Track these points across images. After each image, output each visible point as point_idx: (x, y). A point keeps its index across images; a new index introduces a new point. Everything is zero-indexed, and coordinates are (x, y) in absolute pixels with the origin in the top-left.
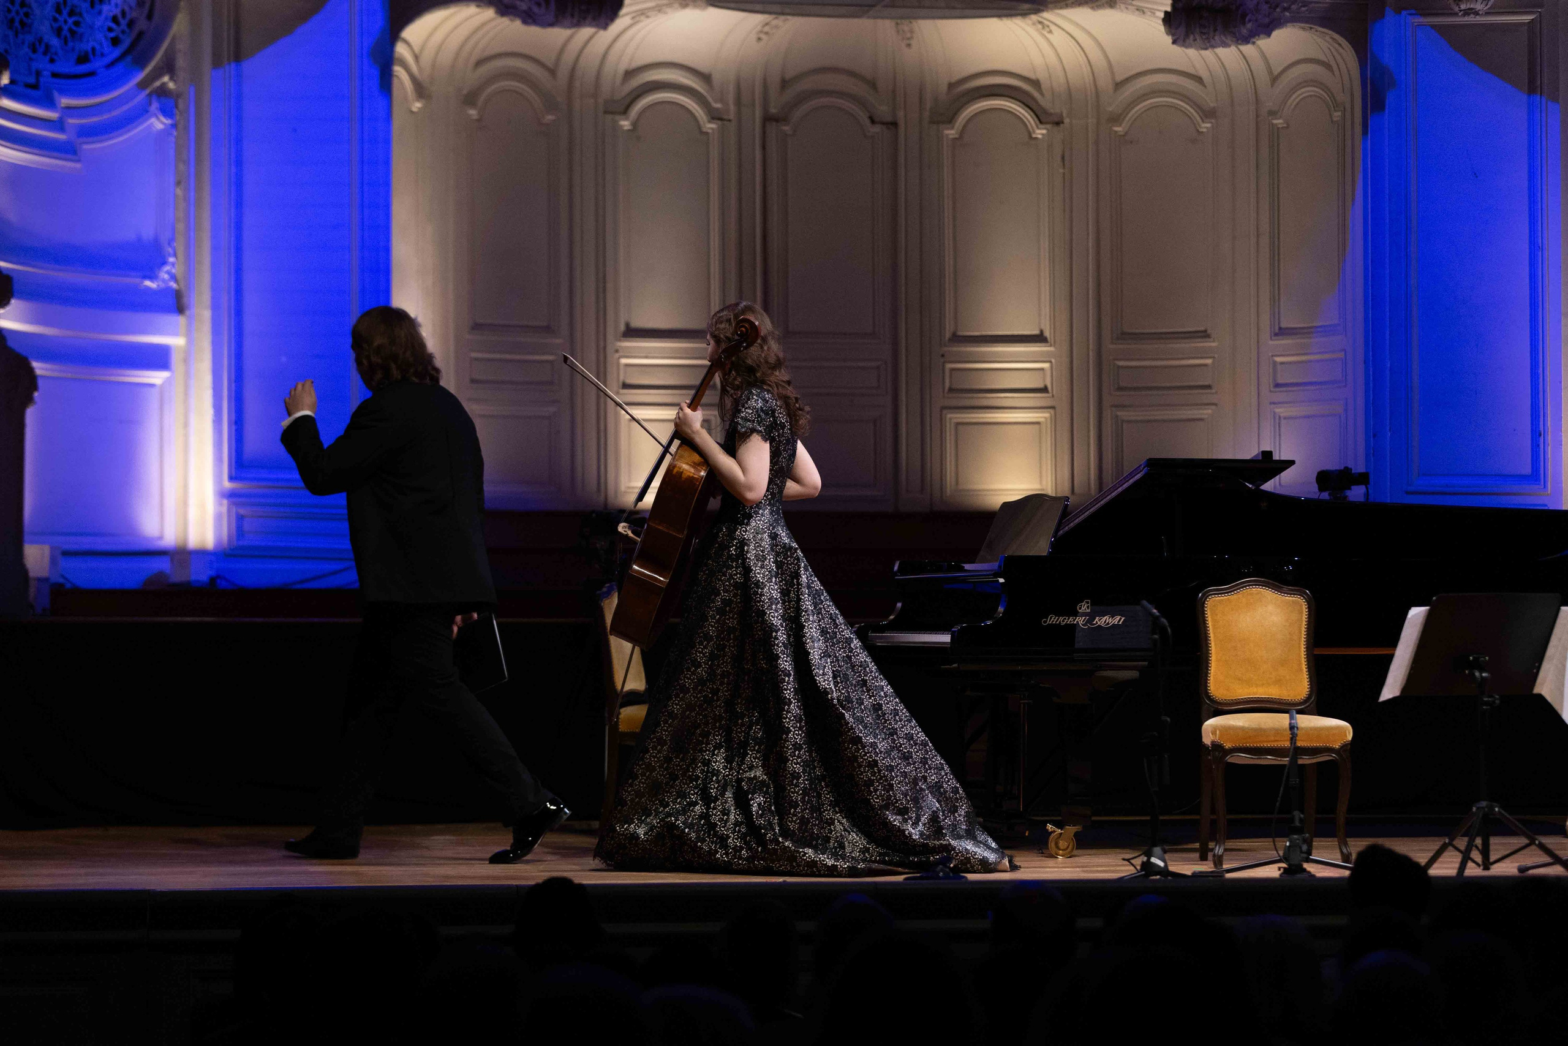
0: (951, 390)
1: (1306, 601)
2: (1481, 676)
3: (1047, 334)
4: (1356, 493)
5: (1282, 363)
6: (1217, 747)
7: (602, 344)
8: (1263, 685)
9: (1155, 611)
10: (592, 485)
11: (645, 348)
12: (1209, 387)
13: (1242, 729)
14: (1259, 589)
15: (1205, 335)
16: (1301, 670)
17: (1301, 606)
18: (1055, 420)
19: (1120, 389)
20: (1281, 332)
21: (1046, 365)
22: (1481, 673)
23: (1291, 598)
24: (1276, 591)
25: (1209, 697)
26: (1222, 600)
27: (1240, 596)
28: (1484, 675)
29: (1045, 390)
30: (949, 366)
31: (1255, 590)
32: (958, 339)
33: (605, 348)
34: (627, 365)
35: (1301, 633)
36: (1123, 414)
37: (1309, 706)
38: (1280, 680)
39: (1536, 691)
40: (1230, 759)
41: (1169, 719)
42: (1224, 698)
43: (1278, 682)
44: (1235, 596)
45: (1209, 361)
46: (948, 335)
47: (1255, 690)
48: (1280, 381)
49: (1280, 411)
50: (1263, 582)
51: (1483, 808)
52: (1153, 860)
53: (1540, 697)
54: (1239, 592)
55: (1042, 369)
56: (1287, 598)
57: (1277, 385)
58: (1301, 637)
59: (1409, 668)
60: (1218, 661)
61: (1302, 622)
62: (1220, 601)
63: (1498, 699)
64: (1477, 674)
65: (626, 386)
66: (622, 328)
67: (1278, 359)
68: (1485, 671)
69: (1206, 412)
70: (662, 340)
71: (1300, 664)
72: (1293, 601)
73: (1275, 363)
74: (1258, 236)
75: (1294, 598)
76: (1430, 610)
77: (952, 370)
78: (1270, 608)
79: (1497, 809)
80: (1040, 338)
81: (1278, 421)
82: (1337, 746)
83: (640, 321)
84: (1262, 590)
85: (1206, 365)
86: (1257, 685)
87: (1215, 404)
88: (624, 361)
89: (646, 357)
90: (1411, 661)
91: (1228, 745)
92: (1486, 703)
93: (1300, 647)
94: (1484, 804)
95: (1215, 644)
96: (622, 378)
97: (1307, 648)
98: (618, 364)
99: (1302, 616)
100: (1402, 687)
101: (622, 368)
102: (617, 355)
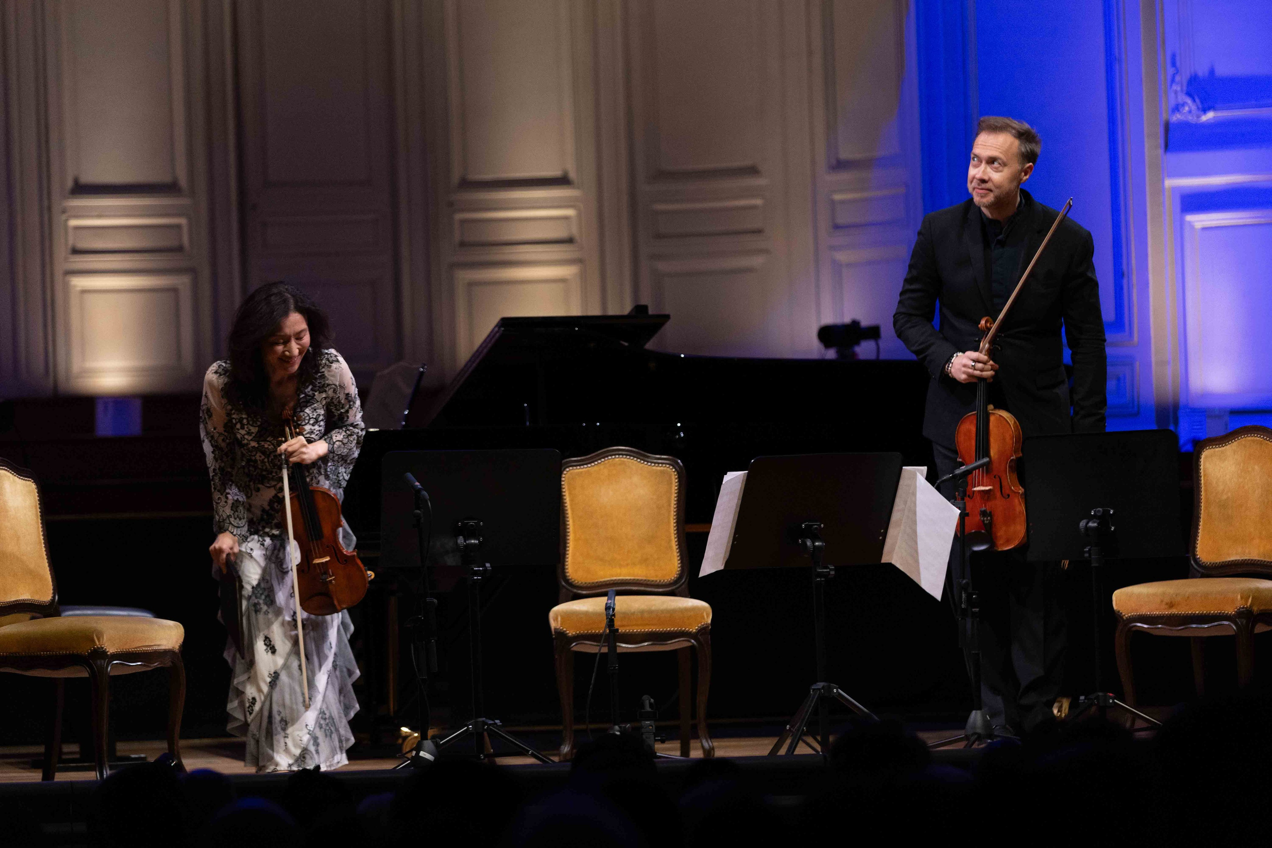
0: (463, 244)
1: (678, 473)
2: (814, 547)
3: (572, 175)
4: (865, 350)
5: (842, 202)
6: (561, 634)
7: (46, 203)
8: (627, 565)
9: (417, 484)
10: (38, 366)
11: (98, 207)
12: (759, 231)
13: (586, 614)
14: (622, 459)
15: (753, 171)
16: (671, 547)
17: (670, 477)
18: (583, 276)
19: (659, 236)
20: (839, 165)
21: (570, 212)
22: (813, 543)
23: (659, 468)
24: (642, 460)
25: (567, 581)
26: (581, 472)
27: (602, 467)
28: (817, 544)
29: (570, 241)
30: (459, 216)
31: (617, 459)
32: (468, 185)
33: (49, 208)
34: (77, 228)
35: (670, 505)
36: (662, 266)
37: (678, 588)
38: (646, 560)
39: (885, 559)
40: (575, 647)
41: (435, 601)
42: (584, 581)
43: (645, 561)
44: (596, 468)
45: (758, 202)
46: (456, 178)
47: (619, 571)
48: (840, 221)
49: (842, 257)
50: (631, 451)
51: (818, 689)
52: (422, 754)
53: (891, 566)
54: (600, 463)
55: (566, 218)
56: (654, 468)
57: (836, 227)
58: (669, 512)
59: (732, 538)
60: (576, 540)
61: (671, 494)
62: (580, 474)
63: (831, 570)
64: (809, 543)
65: (76, 251)
66: (70, 184)
67: (837, 197)
68: (819, 540)
69: (757, 261)
70: (118, 195)
71: (670, 541)
72: (662, 472)
73: (833, 203)
74: (810, 53)
75: (662, 468)
76: (749, 477)
77: (463, 222)
78: (636, 479)
79: (835, 691)
80: (562, 181)
81: (838, 268)
82: (694, 629)
83: (90, 177)
84: (626, 459)
85: (754, 207)
86: (621, 566)
87: (766, 251)
88: (73, 223)
89: (100, 216)
90: (733, 531)
91: (571, 633)
92: (820, 575)
93: (669, 522)
94: (820, 685)
95: (574, 522)
96: (71, 242)
97: (677, 522)
98: (66, 227)
99: (671, 488)
100: (726, 560)
101: (71, 233)
102: (64, 217)
